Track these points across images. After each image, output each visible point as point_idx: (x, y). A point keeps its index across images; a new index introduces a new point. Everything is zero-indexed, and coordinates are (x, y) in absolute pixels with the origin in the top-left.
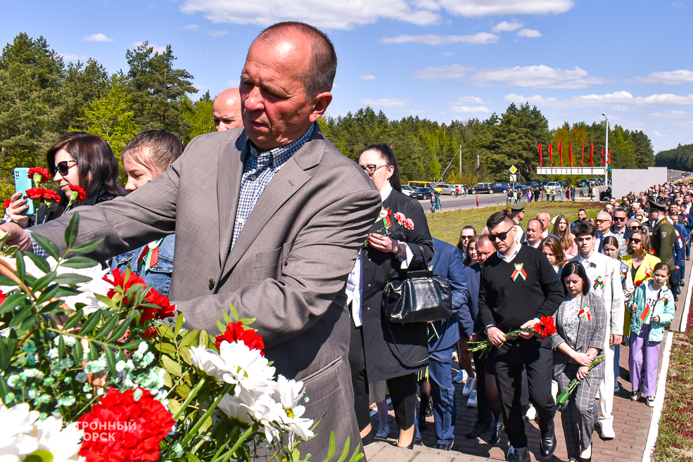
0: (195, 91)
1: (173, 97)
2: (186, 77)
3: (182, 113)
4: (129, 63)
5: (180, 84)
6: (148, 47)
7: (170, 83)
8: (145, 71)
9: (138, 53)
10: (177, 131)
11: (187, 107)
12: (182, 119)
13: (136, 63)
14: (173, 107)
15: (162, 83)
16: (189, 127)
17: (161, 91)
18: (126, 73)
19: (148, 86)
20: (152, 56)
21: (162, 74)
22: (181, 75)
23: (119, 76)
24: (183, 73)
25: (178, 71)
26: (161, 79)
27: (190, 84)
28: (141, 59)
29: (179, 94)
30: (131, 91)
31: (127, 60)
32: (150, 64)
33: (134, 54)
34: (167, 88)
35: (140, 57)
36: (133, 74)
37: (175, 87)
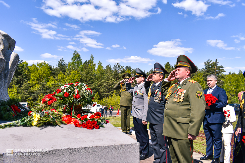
0: (225, 72)
1: (218, 74)
2: (222, 68)
3: (221, 78)
4: (205, 65)
5: (220, 70)
6: (210, 60)
7: (217, 70)
8: (210, 67)
9: (207, 62)
10: (219, 84)
11: (222, 76)
12: (221, 80)
13: (207, 65)
14: (218, 77)
15: (214, 70)
16: (223, 82)
17: (214, 72)
18: (204, 68)
19: (210, 71)
20: (211, 63)
21: (215, 67)
22: (220, 67)
23: (202, 69)
24: (221, 67)
25: (219, 66)
26: (214, 69)
27: (223, 70)
28: (208, 64)
29: (220, 73)
30: (206, 73)
31: (204, 65)
32: (211, 65)
33: (206, 63)
34: (216, 71)
35: (208, 63)
36: (206, 68)
37: (218, 71)
